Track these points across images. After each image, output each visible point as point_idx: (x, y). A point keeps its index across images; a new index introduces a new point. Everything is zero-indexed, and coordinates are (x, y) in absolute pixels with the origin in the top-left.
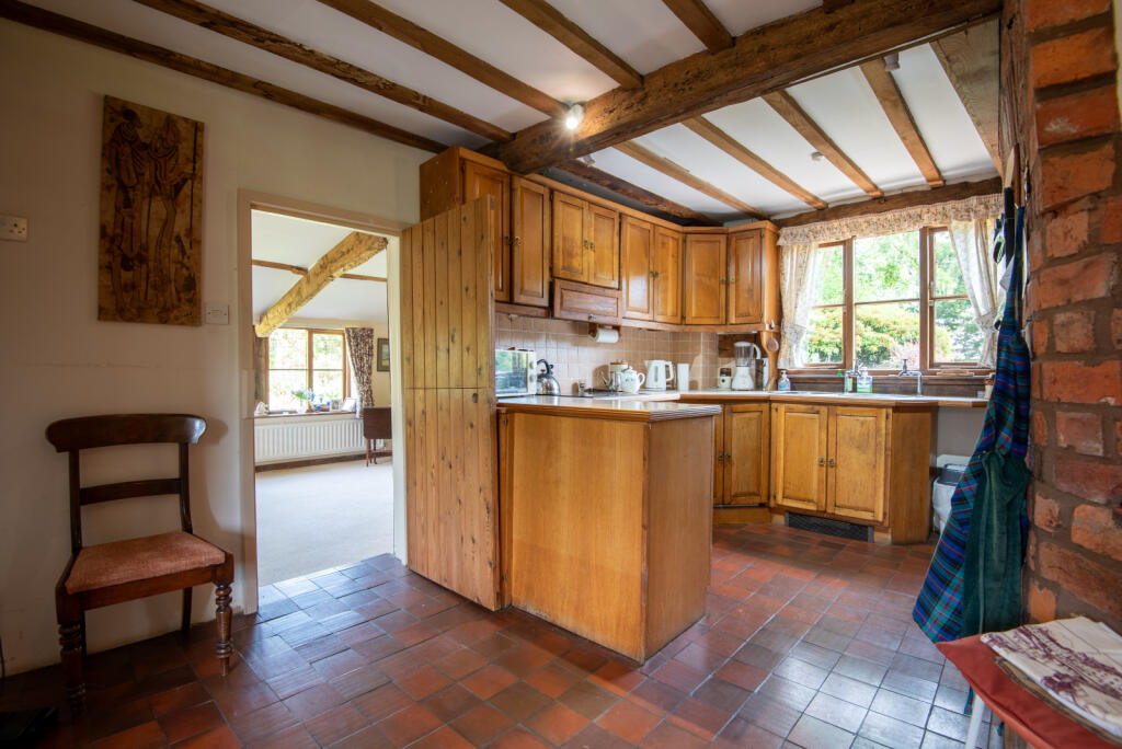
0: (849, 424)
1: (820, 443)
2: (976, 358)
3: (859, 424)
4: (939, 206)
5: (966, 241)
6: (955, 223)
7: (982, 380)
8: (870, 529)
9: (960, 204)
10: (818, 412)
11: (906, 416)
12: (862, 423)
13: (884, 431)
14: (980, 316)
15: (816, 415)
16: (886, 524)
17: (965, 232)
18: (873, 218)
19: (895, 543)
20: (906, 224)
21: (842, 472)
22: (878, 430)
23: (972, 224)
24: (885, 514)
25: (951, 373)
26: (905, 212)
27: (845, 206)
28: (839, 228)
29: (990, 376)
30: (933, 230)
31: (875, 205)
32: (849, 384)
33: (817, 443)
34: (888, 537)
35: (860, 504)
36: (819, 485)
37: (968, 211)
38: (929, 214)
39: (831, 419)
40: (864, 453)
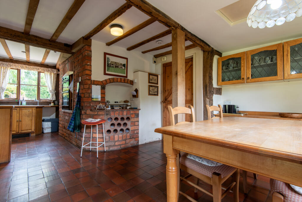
0: (25, 111)
1: (17, 116)
2: (49, 98)
3: (28, 111)
4: (43, 68)
5: (48, 76)
6: (46, 72)
7: (50, 102)
8: (30, 134)
9: (47, 69)
10: (16, 109)
11: (38, 109)
12: (29, 111)
13: (34, 112)
14: (50, 91)
15: (16, 110)
16: (34, 132)
17: (48, 74)
18: (28, 66)
19: (36, 135)
20: (35, 70)
21: (23, 122)
22: (32, 112)
23: (49, 73)
24: (34, 129)
25: (44, 101)
26: (35, 67)
27: (19, 61)
28: (19, 66)
29: (52, 101)
30: (40, 72)
31: (27, 63)
32: (20, 103)
33: (16, 117)
34: (35, 134)
35: (28, 129)
36: (16, 126)
37: (49, 70)
38: (41, 69)
39: (20, 111)
40: (29, 117)
